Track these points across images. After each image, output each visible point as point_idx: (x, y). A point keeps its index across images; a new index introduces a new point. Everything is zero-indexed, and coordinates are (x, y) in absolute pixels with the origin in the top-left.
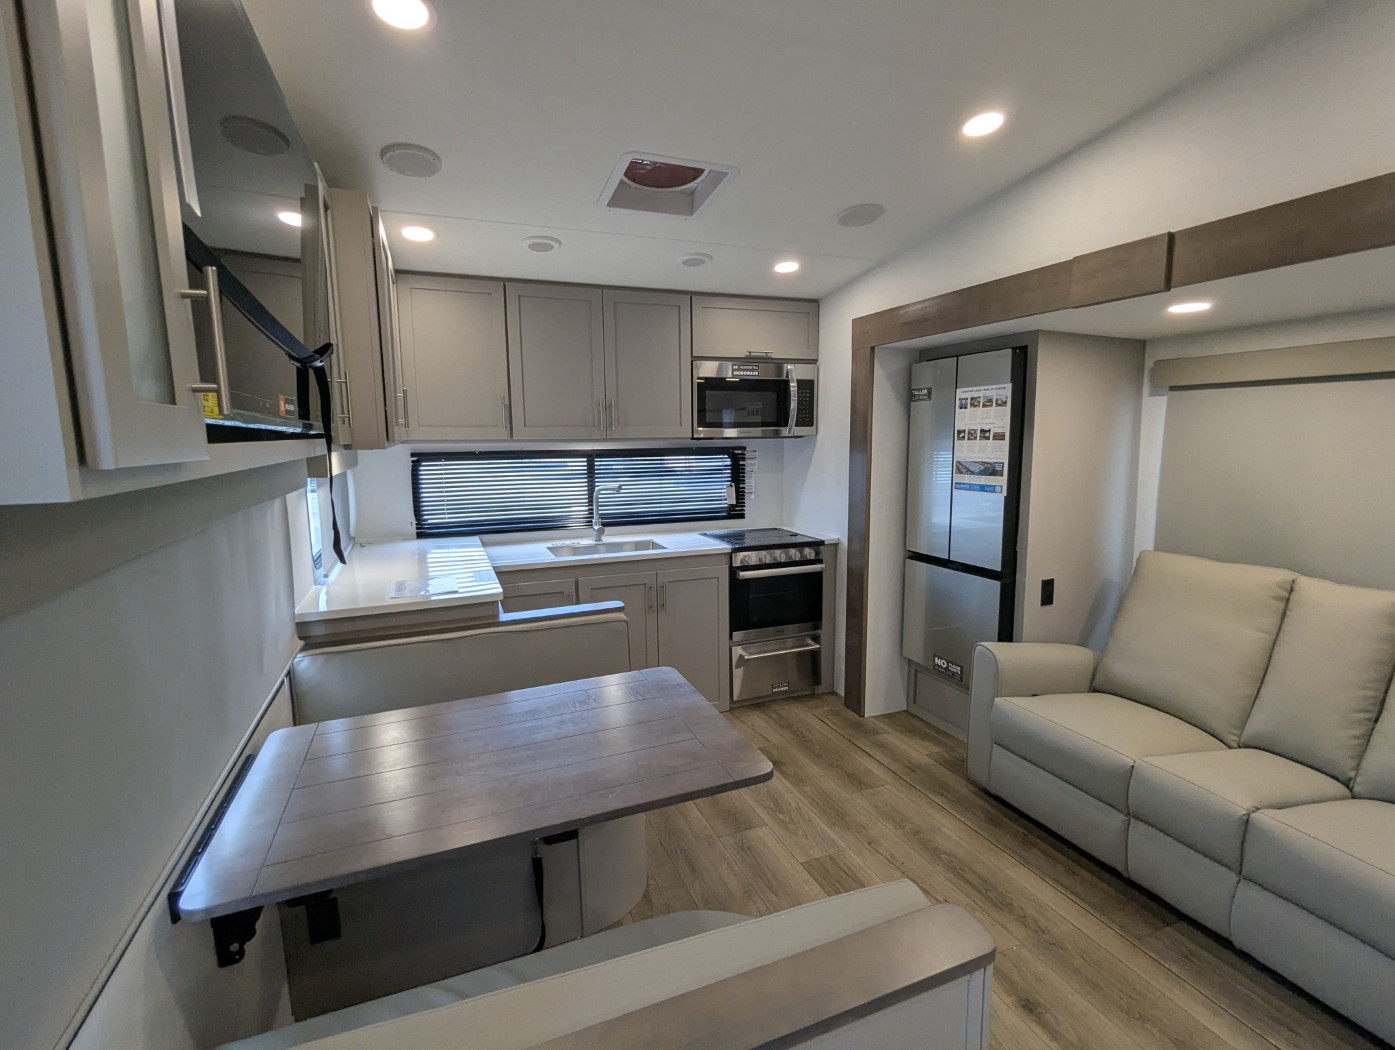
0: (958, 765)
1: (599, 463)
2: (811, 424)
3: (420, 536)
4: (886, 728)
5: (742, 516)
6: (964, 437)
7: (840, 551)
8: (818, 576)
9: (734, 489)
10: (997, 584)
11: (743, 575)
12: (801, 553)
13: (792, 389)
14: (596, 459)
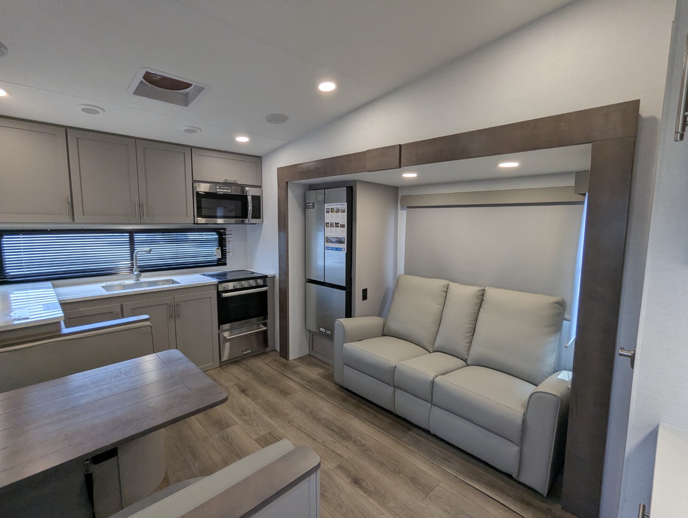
0: (330, 377)
2: (260, 218)
4: (300, 364)
5: (225, 264)
6: (328, 226)
7: (275, 280)
8: (265, 292)
9: (220, 250)
10: (344, 292)
11: (224, 295)
12: (256, 282)
13: (249, 200)
14: (135, 234)
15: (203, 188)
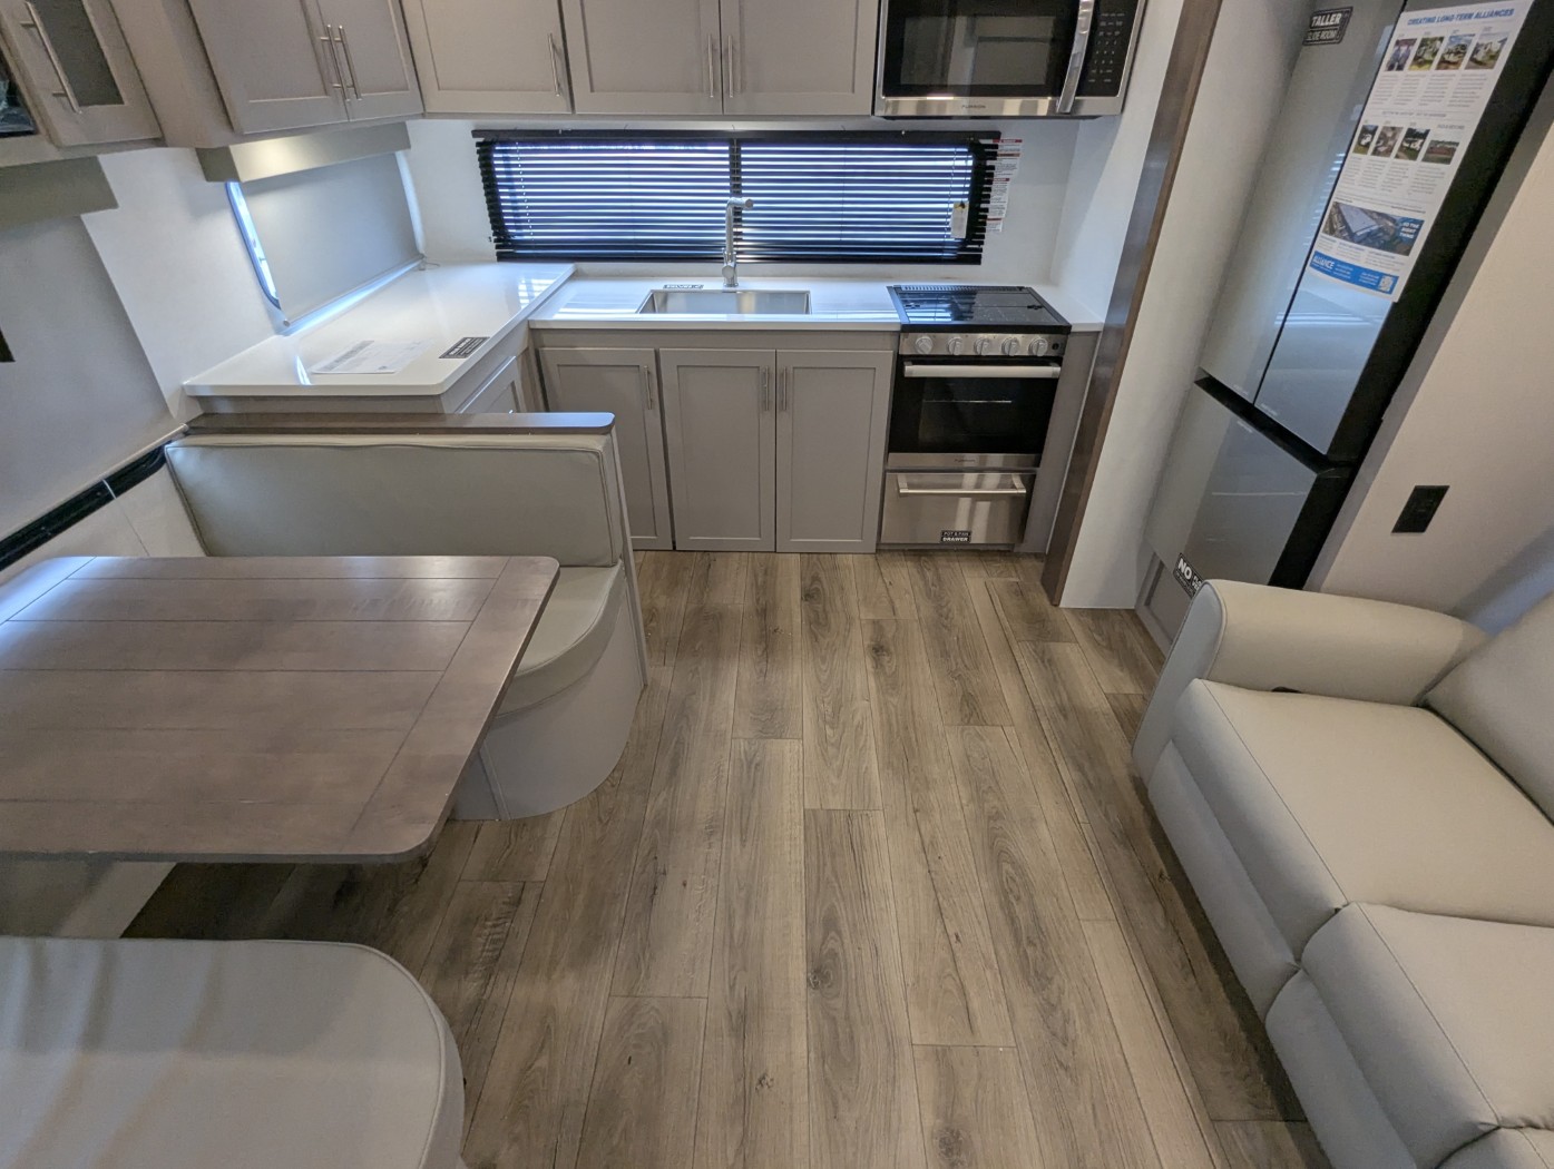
2: (1112, 90)
3: (501, 257)
4: (1079, 634)
5: (976, 260)
6: (1368, 145)
8: (1050, 384)
9: (967, 209)
10: (1310, 476)
11: (913, 370)
13: (1082, 11)
14: (743, 149)
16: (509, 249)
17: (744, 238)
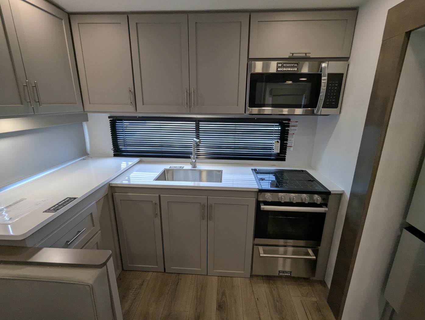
1: (202, 125)
2: (336, 107)
3: (115, 155)
5: (283, 159)
7: (343, 198)
8: (323, 215)
9: (279, 144)
11: (264, 207)
12: (312, 198)
13: (323, 81)
14: (200, 123)
15: (259, 67)
16: (118, 152)
17: (200, 151)
